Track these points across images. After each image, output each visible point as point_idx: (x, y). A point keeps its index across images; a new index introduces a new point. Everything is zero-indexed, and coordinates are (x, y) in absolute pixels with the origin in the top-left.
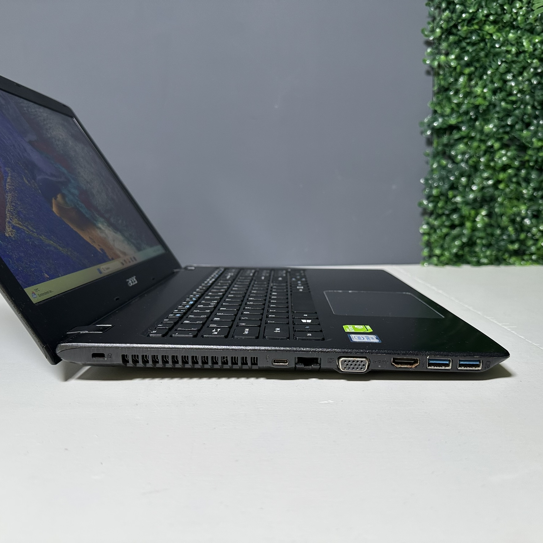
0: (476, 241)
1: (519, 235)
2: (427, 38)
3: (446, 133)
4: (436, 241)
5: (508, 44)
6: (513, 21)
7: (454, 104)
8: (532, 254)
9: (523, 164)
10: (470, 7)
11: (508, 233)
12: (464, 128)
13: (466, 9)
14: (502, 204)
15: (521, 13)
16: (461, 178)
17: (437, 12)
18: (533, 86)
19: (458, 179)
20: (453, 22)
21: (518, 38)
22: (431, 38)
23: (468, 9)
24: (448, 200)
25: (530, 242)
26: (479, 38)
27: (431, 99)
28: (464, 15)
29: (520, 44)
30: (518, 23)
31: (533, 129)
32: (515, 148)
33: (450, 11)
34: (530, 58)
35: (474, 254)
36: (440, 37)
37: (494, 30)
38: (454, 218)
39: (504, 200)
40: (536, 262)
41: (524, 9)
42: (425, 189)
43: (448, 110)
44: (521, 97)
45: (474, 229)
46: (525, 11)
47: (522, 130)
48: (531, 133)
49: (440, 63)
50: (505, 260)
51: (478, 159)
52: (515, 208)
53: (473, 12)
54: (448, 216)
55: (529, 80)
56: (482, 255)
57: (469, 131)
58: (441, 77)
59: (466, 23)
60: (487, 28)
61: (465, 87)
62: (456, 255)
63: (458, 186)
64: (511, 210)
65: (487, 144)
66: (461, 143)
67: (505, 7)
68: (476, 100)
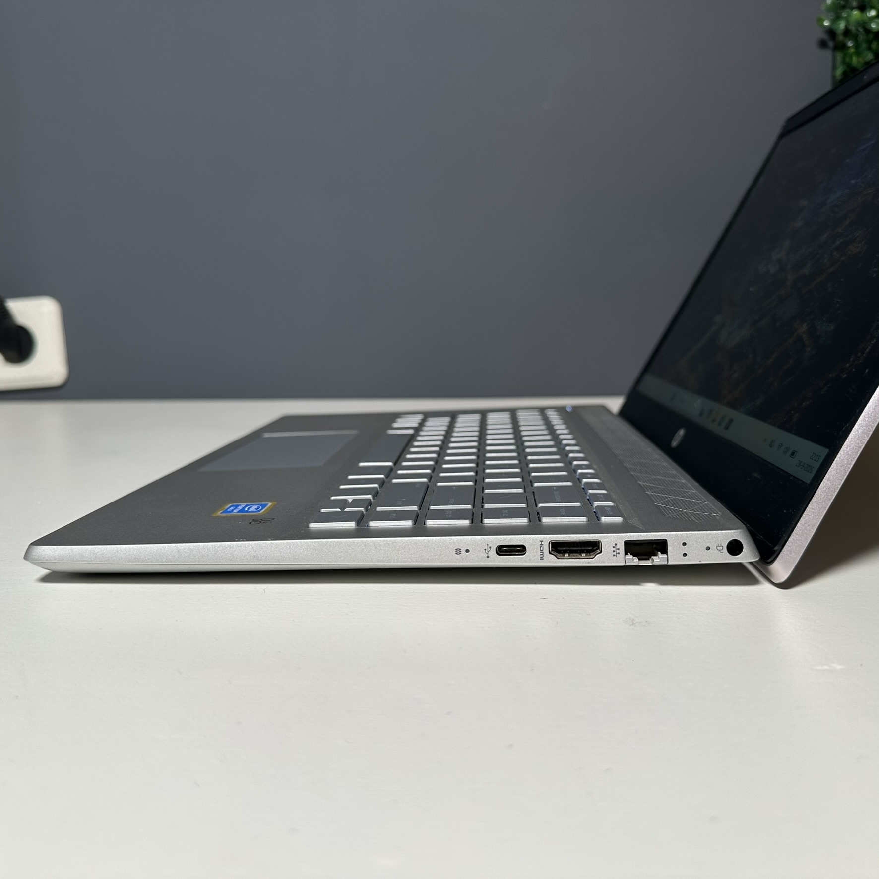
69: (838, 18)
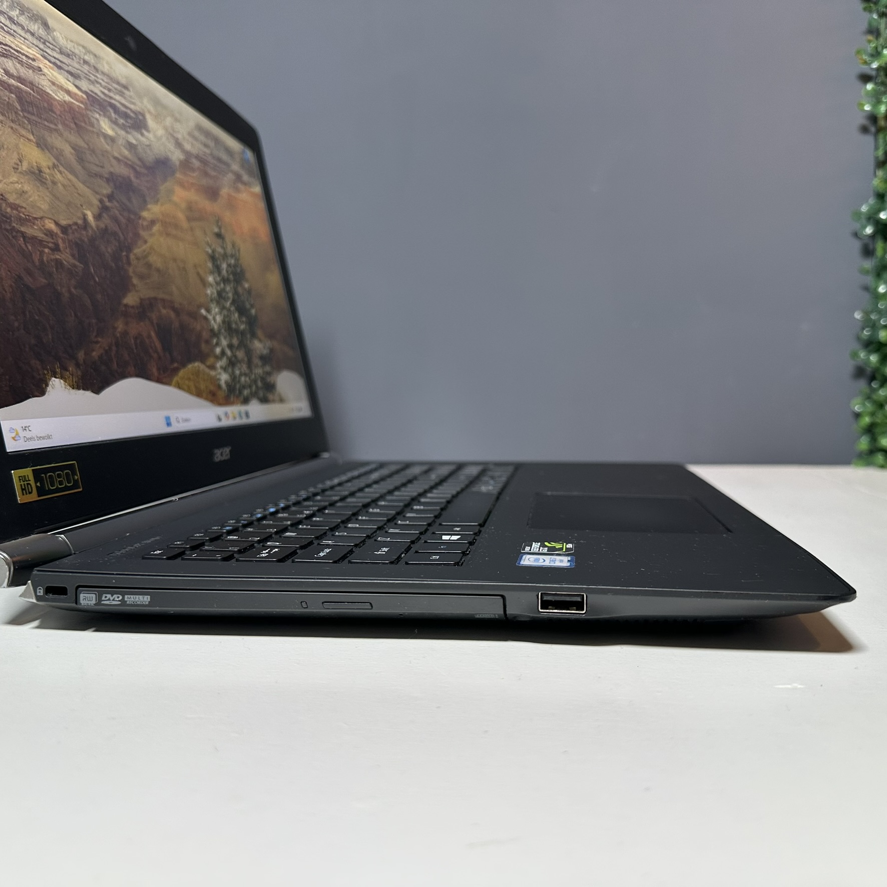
22: (875, 65)
27: (872, 172)
42: (863, 329)
69: (878, 102)
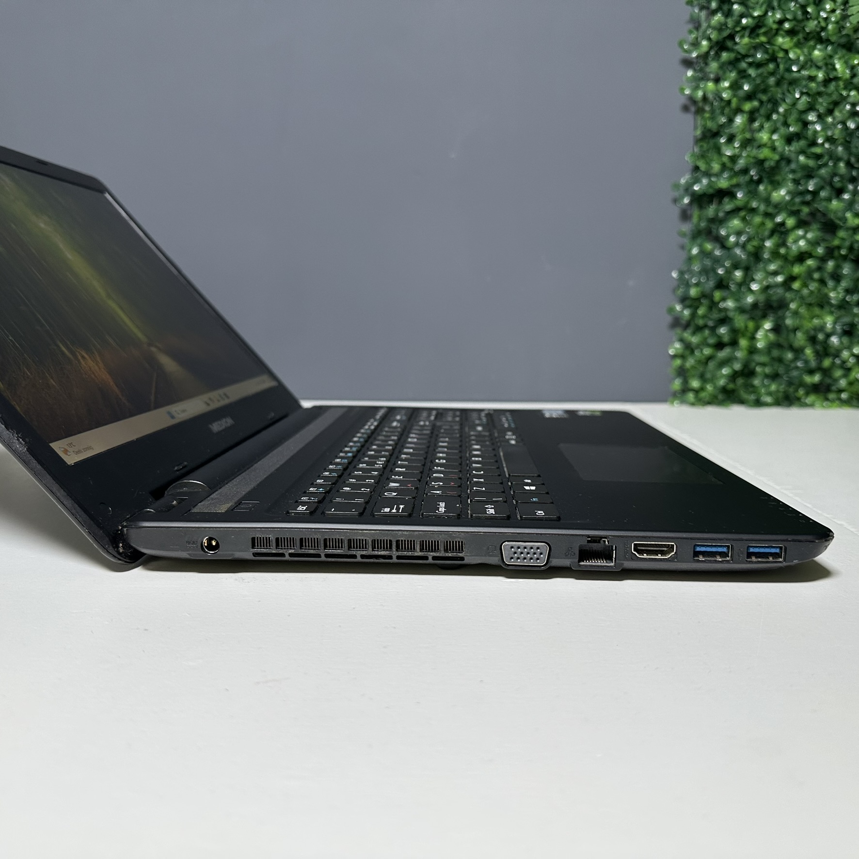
0: (755, 369)
1: (821, 361)
2: (687, 55)
3: (713, 202)
4: (693, 367)
5: (811, 66)
6: (821, 32)
7: (727, 158)
8: (841, 391)
9: (831, 253)
10: (754, 9)
11: (804, 358)
12: (740, 195)
13: (748, 11)
14: (796, 313)
15: (833, 19)
16: (733, 272)
17: (703, 14)
18: (849, 132)
19: (729, 272)
20: (728, 30)
21: (827, 58)
22: (694, 55)
23: (751, 11)
24: (713, 305)
25: (838, 373)
26: (766, 56)
27: (692, 149)
28: (744, 21)
29: (830, 67)
30: (828, 35)
31: (847, 199)
32: (818, 226)
33: (723, 14)
34: (845, 88)
35: (751, 389)
36: (707, 54)
37: (791, 44)
38: (722, 333)
39: (799, 307)
40: (848, 403)
41: (838, 12)
42: (679, 287)
43: (716, 167)
44: (830, 148)
45: (752, 350)
46: (839, 16)
47: (829, 200)
48: (845, 205)
49: (706, 94)
50: (799, 399)
51: (761, 243)
52: (817, 319)
53: (759, 16)
54: (713, 329)
55: (844, 123)
56: (763, 391)
57: (747, 199)
58: (707, 115)
59: (747, 33)
60: (780, 40)
61: (743, 131)
62: (724, 390)
63: (728, 284)
64: (810, 322)
65: (776, 219)
66: (735, 218)
67: (809, 10)
68: (760, 152)
